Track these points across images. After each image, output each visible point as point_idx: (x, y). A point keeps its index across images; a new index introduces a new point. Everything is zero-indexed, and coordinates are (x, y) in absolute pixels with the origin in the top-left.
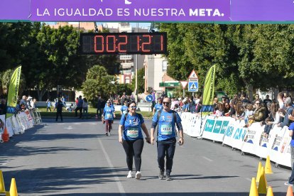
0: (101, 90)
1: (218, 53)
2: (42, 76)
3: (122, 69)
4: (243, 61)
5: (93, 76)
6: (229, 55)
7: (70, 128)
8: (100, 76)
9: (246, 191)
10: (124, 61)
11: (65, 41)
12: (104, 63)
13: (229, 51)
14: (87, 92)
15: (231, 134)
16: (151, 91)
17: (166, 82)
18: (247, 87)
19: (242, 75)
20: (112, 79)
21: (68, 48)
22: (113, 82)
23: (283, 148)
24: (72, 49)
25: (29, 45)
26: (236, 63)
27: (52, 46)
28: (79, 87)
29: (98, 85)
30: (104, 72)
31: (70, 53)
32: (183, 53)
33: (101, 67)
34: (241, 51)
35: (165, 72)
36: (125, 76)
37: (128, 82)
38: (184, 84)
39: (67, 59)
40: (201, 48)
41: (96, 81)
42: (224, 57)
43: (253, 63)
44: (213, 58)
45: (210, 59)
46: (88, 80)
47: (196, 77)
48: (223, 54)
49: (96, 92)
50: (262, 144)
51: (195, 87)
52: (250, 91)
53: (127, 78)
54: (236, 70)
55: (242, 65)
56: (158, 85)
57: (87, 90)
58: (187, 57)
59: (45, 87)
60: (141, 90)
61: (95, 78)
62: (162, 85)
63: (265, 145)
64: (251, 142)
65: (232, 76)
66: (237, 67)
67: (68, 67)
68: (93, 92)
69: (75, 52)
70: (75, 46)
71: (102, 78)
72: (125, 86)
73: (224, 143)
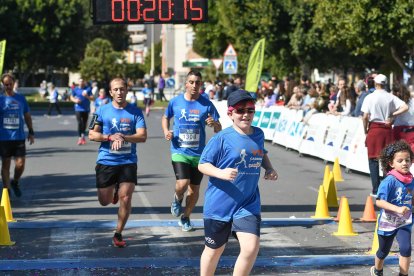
0: (105, 72)
1: (264, 21)
2: (25, 53)
3: (132, 44)
4: (296, 33)
5: (93, 53)
6: (278, 25)
7: (66, 123)
8: (104, 52)
9: (311, 203)
10: (133, 33)
11: (55, 5)
12: (108, 35)
13: (278, 18)
14: (87, 75)
15: (284, 129)
16: (171, 72)
17: (192, 61)
18: (302, 67)
19: (296, 51)
20: (119, 57)
21: (60, 16)
22: (120, 61)
23: (356, 147)
24: (65, 17)
25: (6, 12)
26: (287, 34)
27: (38, 12)
28: (75, 68)
29: (101, 65)
30: (109, 47)
31: (62, 23)
32: (216, 22)
33: (104, 41)
34: (294, 18)
35: (191, 47)
36: (136, 53)
37: (139, 60)
38: (217, 63)
39: (58, 30)
40: (240, 15)
41: (98, 60)
42: (271, 27)
43: (309, 35)
44: (257, 28)
45: (252, 29)
46: (87, 58)
47: (234, 53)
48: (271, 23)
49: (99, 74)
50: (328, 142)
51: (233, 67)
52: (305, 72)
53: (138, 55)
54: (287, 44)
55: (295, 38)
56: (181, 65)
57: (86, 72)
58: (222, 27)
59: (29, 68)
60: (158, 71)
61: (96, 55)
62: (186, 64)
63: (331, 144)
64: (311, 139)
65: (282, 52)
66: (288, 40)
67: (60, 41)
68: (95, 74)
69: (69, 20)
70: (68, 13)
71: (106, 55)
72: (136, 66)
73: (274, 141)
